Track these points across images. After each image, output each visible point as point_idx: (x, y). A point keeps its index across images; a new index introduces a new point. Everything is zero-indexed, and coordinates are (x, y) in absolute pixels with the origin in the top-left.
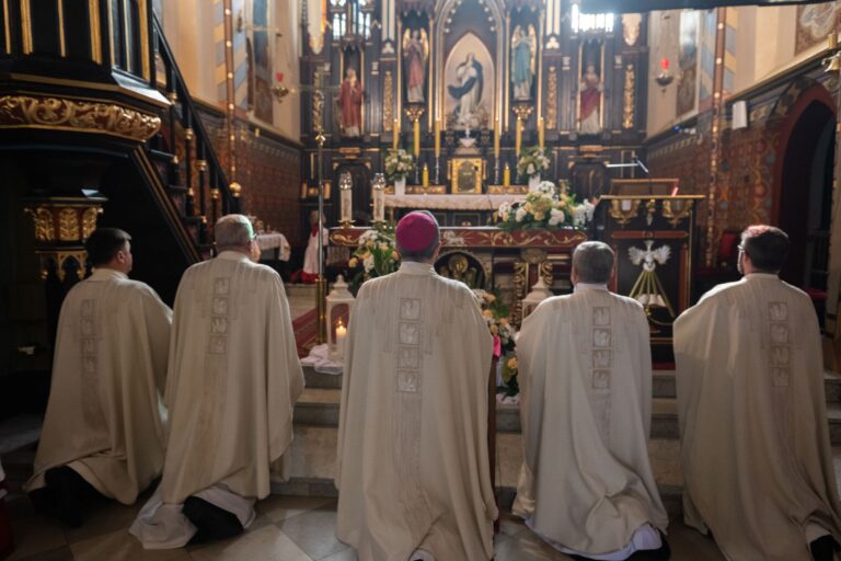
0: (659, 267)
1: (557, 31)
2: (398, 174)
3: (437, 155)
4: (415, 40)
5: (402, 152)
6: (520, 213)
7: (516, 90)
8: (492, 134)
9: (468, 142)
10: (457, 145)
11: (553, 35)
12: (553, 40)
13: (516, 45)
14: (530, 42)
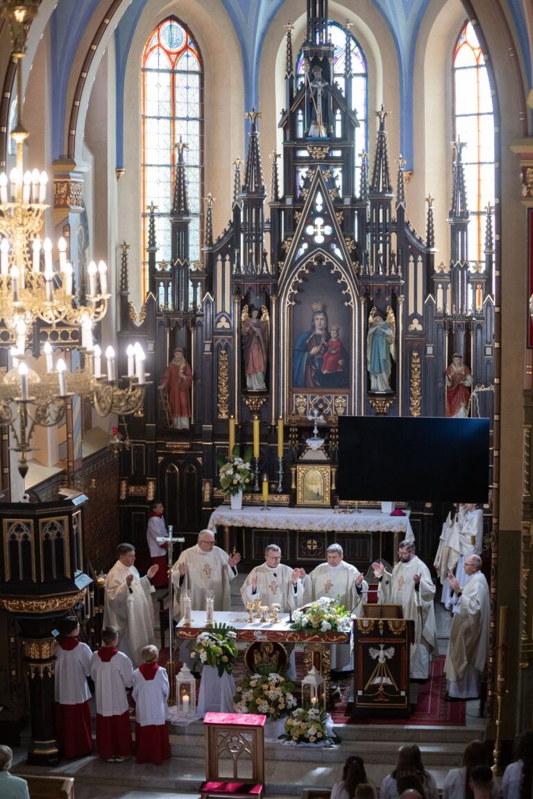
0: (388, 661)
1: (420, 311)
2: (233, 489)
7: (372, 378)
9: (315, 444)
10: (303, 448)
11: (415, 315)
12: (415, 321)
13: (371, 331)
14: (387, 328)
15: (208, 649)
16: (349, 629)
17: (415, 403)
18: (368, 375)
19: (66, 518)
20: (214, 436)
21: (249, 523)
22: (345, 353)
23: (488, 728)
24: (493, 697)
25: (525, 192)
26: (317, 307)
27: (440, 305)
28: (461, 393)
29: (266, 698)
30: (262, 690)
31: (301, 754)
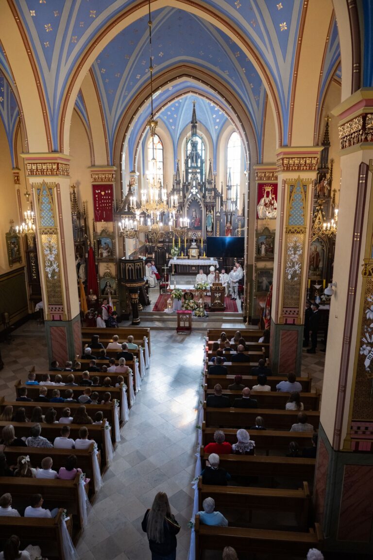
0: (219, 297)
1: (219, 211)
2: (175, 255)
3: (185, 246)
4: (178, 214)
5: (175, 248)
6: (198, 287)
7: (208, 227)
8: (200, 240)
9: (194, 244)
10: (191, 245)
11: (218, 212)
13: (207, 216)
14: (211, 215)
15: (175, 294)
16: (209, 289)
17: (218, 233)
18: (206, 227)
19: (141, 263)
20: (169, 242)
21: (179, 263)
22: (200, 221)
23: (245, 313)
24: (246, 306)
25: (257, 179)
26: (194, 210)
27: (224, 210)
28: (229, 231)
29: (190, 306)
30: (188, 304)
31: (199, 320)
